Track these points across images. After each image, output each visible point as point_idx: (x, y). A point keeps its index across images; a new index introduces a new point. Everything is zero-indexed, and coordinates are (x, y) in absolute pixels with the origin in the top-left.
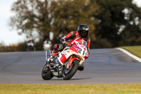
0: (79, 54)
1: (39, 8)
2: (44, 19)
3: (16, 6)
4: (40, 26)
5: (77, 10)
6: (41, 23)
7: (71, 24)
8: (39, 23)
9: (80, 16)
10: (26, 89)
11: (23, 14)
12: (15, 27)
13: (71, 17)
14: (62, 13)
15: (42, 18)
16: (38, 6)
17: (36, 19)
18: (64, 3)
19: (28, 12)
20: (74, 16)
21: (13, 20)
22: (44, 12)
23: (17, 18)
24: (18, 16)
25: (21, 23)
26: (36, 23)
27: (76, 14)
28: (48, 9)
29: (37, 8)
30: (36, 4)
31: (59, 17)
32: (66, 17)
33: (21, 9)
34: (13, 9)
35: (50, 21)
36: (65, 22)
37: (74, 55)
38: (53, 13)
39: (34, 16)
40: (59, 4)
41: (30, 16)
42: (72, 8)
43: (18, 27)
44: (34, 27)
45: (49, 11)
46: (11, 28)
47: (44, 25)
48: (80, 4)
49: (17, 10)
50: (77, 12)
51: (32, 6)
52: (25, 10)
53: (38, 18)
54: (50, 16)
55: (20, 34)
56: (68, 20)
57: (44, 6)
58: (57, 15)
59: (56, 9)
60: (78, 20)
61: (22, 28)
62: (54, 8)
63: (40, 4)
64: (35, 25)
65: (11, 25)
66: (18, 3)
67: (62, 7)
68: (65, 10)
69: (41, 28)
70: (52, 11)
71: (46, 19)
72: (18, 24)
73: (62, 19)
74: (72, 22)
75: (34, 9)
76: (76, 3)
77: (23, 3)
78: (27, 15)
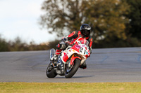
0: (81, 53)
1: (70, 7)
2: (74, 18)
3: (46, 5)
4: (71, 25)
5: (107, 9)
6: (71, 22)
7: (102, 23)
8: (70, 22)
9: (110, 15)
10: (56, 87)
11: (53, 13)
12: (46, 26)
13: (102, 16)
14: (93, 12)
15: (73, 16)
16: (69, 5)
17: (67, 18)
18: (95, 3)
19: (59, 11)
20: (104, 15)
21: (43, 19)
22: (75, 11)
23: (47, 17)
24: (49, 14)
25: (52, 21)
26: (67, 22)
27: (107, 14)
28: (79, 8)
29: (67, 7)
30: (67, 3)
31: (90, 16)
32: (97, 16)
33: (51, 8)
34: (43, 8)
35: (81, 20)
36: (96, 21)
37: (75, 54)
38: (84, 12)
39: (65, 15)
40: (90, 3)
41: (61, 15)
42: (103, 7)
43: (49, 26)
44: (64, 26)
45: (80, 10)
46: (41, 26)
47: (75, 24)
48: (110, 3)
49: (48, 9)
50: (108, 11)
51: (63, 5)
52: (55, 9)
53: (69, 17)
54: (80, 15)
55: (50, 32)
56: (99, 19)
57: (75, 5)
58: (87, 14)
59: (87, 8)
60: (109, 19)
61: (52, 27)
62: (85, 7)
63: (71, 4)
64: (66, 24)
65: (41, 24)
66: (48, 2)
67: (92, 6)
68: (96, 9)
69: (72, 27)
70: (83, 10)
71: (77, 18)
72: (49, 22)
73: (93, 18)
74: (103, 21)
75: (65, 8)
76: (107, 3)
77: (53, 2)
78: (58, 14)
